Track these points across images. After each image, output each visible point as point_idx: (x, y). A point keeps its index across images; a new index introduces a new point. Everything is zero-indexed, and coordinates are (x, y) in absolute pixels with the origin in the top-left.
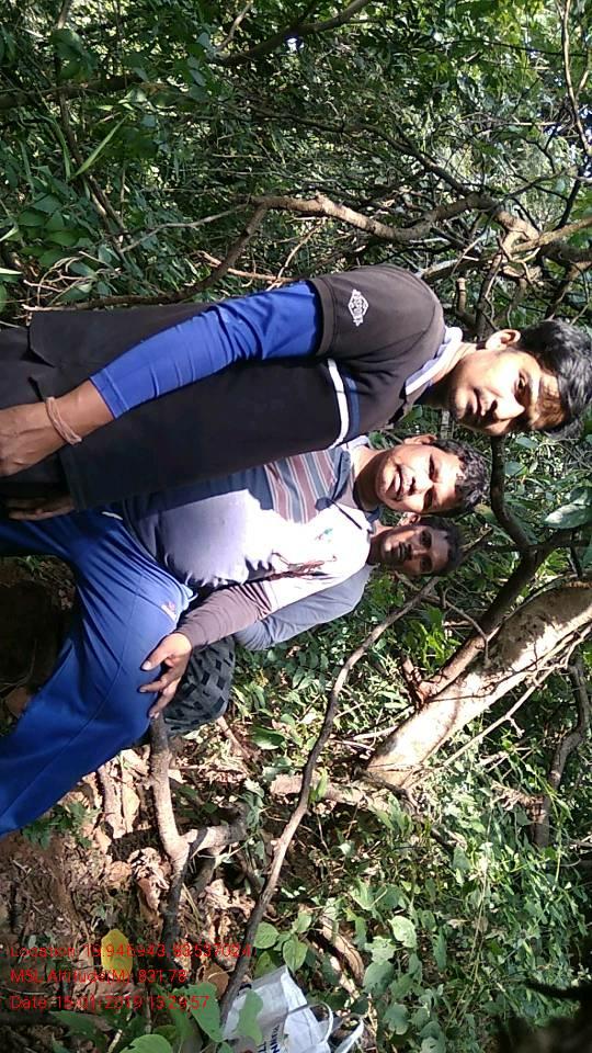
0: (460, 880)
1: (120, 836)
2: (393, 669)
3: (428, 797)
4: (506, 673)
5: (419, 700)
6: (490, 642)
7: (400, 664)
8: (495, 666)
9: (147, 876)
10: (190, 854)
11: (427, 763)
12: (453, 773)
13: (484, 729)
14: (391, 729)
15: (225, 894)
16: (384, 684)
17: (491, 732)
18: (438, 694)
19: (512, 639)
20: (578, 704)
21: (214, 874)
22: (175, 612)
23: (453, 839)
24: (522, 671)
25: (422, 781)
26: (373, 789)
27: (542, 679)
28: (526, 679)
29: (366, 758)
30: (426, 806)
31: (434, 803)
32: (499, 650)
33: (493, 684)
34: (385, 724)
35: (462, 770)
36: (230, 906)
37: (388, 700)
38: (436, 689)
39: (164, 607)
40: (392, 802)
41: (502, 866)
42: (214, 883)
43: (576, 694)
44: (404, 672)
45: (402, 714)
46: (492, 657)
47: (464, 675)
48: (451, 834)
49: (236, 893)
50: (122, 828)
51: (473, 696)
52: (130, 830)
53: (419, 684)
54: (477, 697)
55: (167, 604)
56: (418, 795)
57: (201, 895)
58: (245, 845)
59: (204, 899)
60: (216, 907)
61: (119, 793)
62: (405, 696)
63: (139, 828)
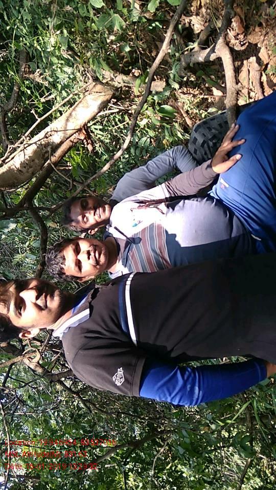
0: (65, 31)
1: (251, 58)
2: (97, 145)
3: (81, 78)
4: (40, 143)
5: (85, 129)
6: (48, 159)
7: (94, 148)
8: (45, 147)
9: (238, 34)
10: (215, 46)
11: (81, 96)
12: (68, 91)
13: (51, 114)
14: (99, 114)
15: (193, 25)
16: (102, 138)
17: (48, 112)
18: (75, 133)
19: (37, 161)
20: (5, 125)
21: (198, 36)
22: (221, 183)
23: (69, 54)
24: (32, 144)
25: (84, 86)
26: (110, 82)
27: (21, 139)
28: (30, 140)
29: (113, 100)
30: (82, 73)
31: (78, 74)
32: (44, 155)
33: (47, 138)
34: (103, 117)
35: (63, 92)
36: (191, 18)
37: (100, 130)
38: (76, 135)
39: (227, 186)
40: (100, 75)
41: (43, 40)
42: (199, 31)
43: (6, 130)
44: (92, 144)
45: (93, 122)
46: (47, 152)
47: (62, 143)
48: (70, 58)
49: (187, 25)
50: (251, 63)
51: (57, 131)
52: (245, 62)
53: (85, 138)
54: (55, 131)
55: (225, 187)
56: (87, 79)
57: (207, 24)
58: (180, 52)
59: (206, 22)
60: (198, 17)
61: (250, 83)
62: (92, 132)
63: (239, 63)
